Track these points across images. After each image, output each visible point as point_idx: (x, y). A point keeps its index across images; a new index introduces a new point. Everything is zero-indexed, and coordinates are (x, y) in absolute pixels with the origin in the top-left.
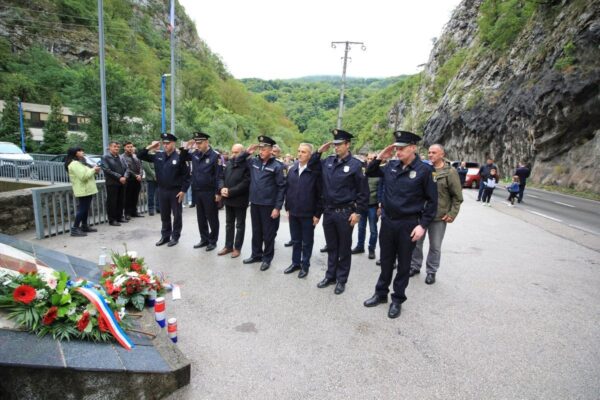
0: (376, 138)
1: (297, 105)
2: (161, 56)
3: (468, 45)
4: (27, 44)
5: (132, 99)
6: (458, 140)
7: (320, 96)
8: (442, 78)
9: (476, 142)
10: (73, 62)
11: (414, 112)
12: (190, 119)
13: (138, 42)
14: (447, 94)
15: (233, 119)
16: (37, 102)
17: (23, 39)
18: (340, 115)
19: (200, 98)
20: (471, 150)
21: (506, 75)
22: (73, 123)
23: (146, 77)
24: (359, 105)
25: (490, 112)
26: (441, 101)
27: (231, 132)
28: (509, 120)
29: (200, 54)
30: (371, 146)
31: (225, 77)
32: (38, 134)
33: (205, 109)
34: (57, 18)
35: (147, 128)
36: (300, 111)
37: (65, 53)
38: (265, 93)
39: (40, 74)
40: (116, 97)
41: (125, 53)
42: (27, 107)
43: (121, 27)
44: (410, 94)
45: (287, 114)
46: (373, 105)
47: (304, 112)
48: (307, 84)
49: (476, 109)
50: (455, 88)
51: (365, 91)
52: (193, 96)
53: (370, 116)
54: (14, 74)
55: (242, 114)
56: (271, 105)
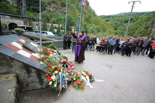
0: (143, 32)
1: (115, 22)
2: (80, 12)
4: (55, 12)
5: (73, 23)
7: (123, 19)
10: (63, 15)
12: (85, 27)
13: (76, 9)
15: (96, 27)
17: (55, 11)
18: (128, 25)
19: (88, 22)
22: (62, 28)
23: (76, 17)
24: (138, 21)
29: (89, 10)
30: (140, 35)
32: (56, 30)
33: (89, 24)
34: (61, 6)
35: (75, 29)
36: (116, 24)
37: (62, 13)
38: (106, 19)
39: (57, 18)
40: (70, 22)
41: (73, 12)
42: (55, 25)
43: (73, 6)
45: (112, 25)
46: (143, 21)
47: (117, 24)
48: (119, 15)
51: (140, 17)
52: (86, 21)
53: (141, 25)
54: (53, 18)
55: (98, 25)
56: (107, 22)
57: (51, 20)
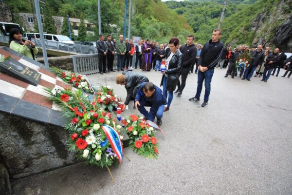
0: (241, 36)
1: (194, 16)
5: (112, 15)
7: (209, 10)
11: (271, 20)
12: (138, 25)
15: (159, 25)
16: (75, 17)
18: (221, 21)
19: (143, 14)
22: (89, 28)
23: (119, 3)
24: (233, 15)
27: (157, 32)
30: (237, 41)
32: (76, 33)
33: (146, 19)
35: (118, 30)
36: (196, 20)
38: (177, 9)
40: (106, 14)
42: (72, 20)
44: (271, 7)
45: (188, 22)
46: (243, 15)
47: (198, 20)
48: (202, 3)
52: (140, 12)
53: (239, 22)
54: (66, 4)
55: (163, 22)
56: (180, 16)
57: (61, 8)
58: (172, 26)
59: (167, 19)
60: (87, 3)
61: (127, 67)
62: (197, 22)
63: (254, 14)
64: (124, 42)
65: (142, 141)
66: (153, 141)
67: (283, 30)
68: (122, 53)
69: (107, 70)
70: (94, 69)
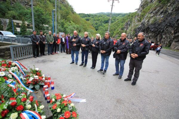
0: (120, 33)
1: (95, 22)
2: (54, 6)
3: (153, 2)
4: (15, 2)
5: (45, 19)
6: (147, 34)
7: (103, 19)
8: (143, 14)
9: (153, 35)
10: (28, 7)
11: (133, 25)
12: (63, 26)
13: (47, 1)
14: (145, 19)
15: (76, 26)
16: (18, 20)
18: (109, 25)
19: (66, 19)
20: (151, 38)
21: (165, 12)
22: (28, 27)
23: (49, 12)
24: (115, 22)
25: (159, 25)
26: (142, 21)
28: (165, 28)
29: (66, 5)
30: (118, 36)
31: (73, 13)
32: (19, 30)
33: (67, 23)
35: (50, 28)
36: (96, 24)
37: (26, 5)
38: (86, 18)
39: (19, 11)
40: (40, 18)
41: (43, 4)
42: (15, 21)
44: (132, 19)
45: (92, 25)
46: (119, 22)
48: (99, 15)
49: (154, 24)
50: (147, 17)
51: (117, 18)
52: (63, 18)
53: (118, 26)
54: (11, 11)
55: (78, 24)
56: (87, 22)
57: (8, 13)
58: (84, 27)
59: (81, 23)
60: (27, 11)
61: (55, 52)
62: (97, 25)
63: (125, 22)
64: (52, 36)
65: (64, 117)
66: (74, 115)
67: (139, 30)
68: (51, 43)
69: (40, 54)
70: (29, 54)
